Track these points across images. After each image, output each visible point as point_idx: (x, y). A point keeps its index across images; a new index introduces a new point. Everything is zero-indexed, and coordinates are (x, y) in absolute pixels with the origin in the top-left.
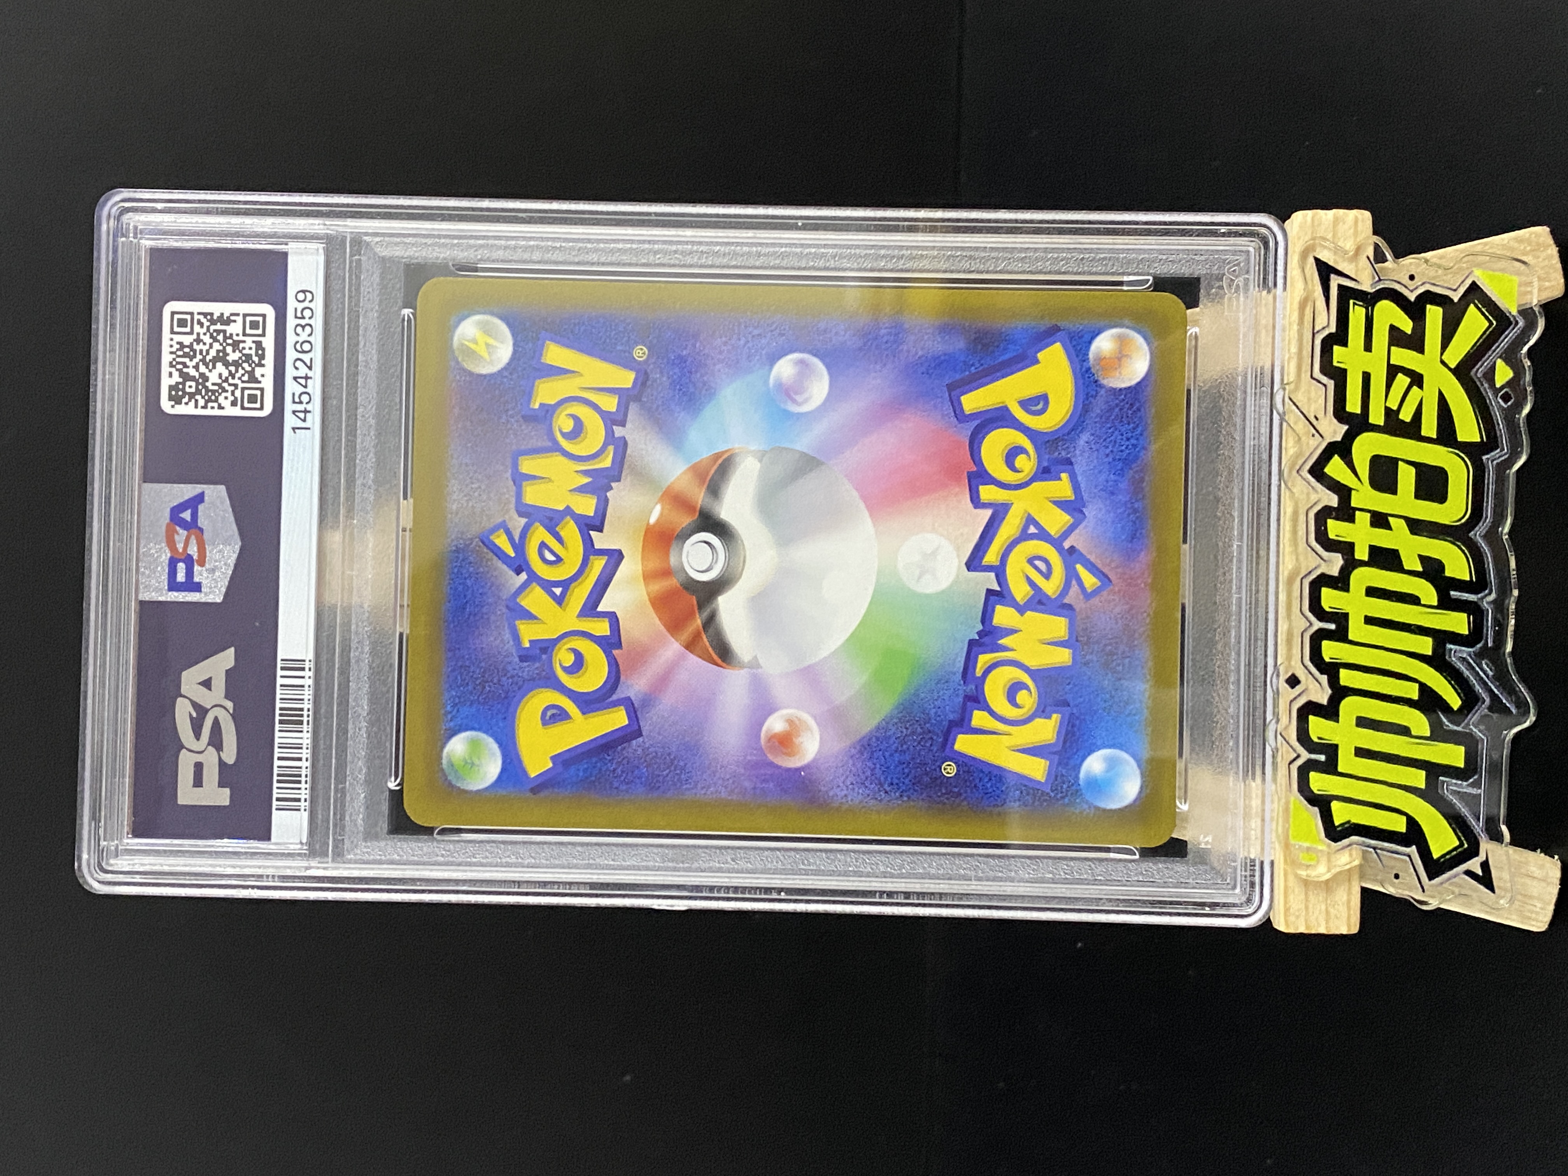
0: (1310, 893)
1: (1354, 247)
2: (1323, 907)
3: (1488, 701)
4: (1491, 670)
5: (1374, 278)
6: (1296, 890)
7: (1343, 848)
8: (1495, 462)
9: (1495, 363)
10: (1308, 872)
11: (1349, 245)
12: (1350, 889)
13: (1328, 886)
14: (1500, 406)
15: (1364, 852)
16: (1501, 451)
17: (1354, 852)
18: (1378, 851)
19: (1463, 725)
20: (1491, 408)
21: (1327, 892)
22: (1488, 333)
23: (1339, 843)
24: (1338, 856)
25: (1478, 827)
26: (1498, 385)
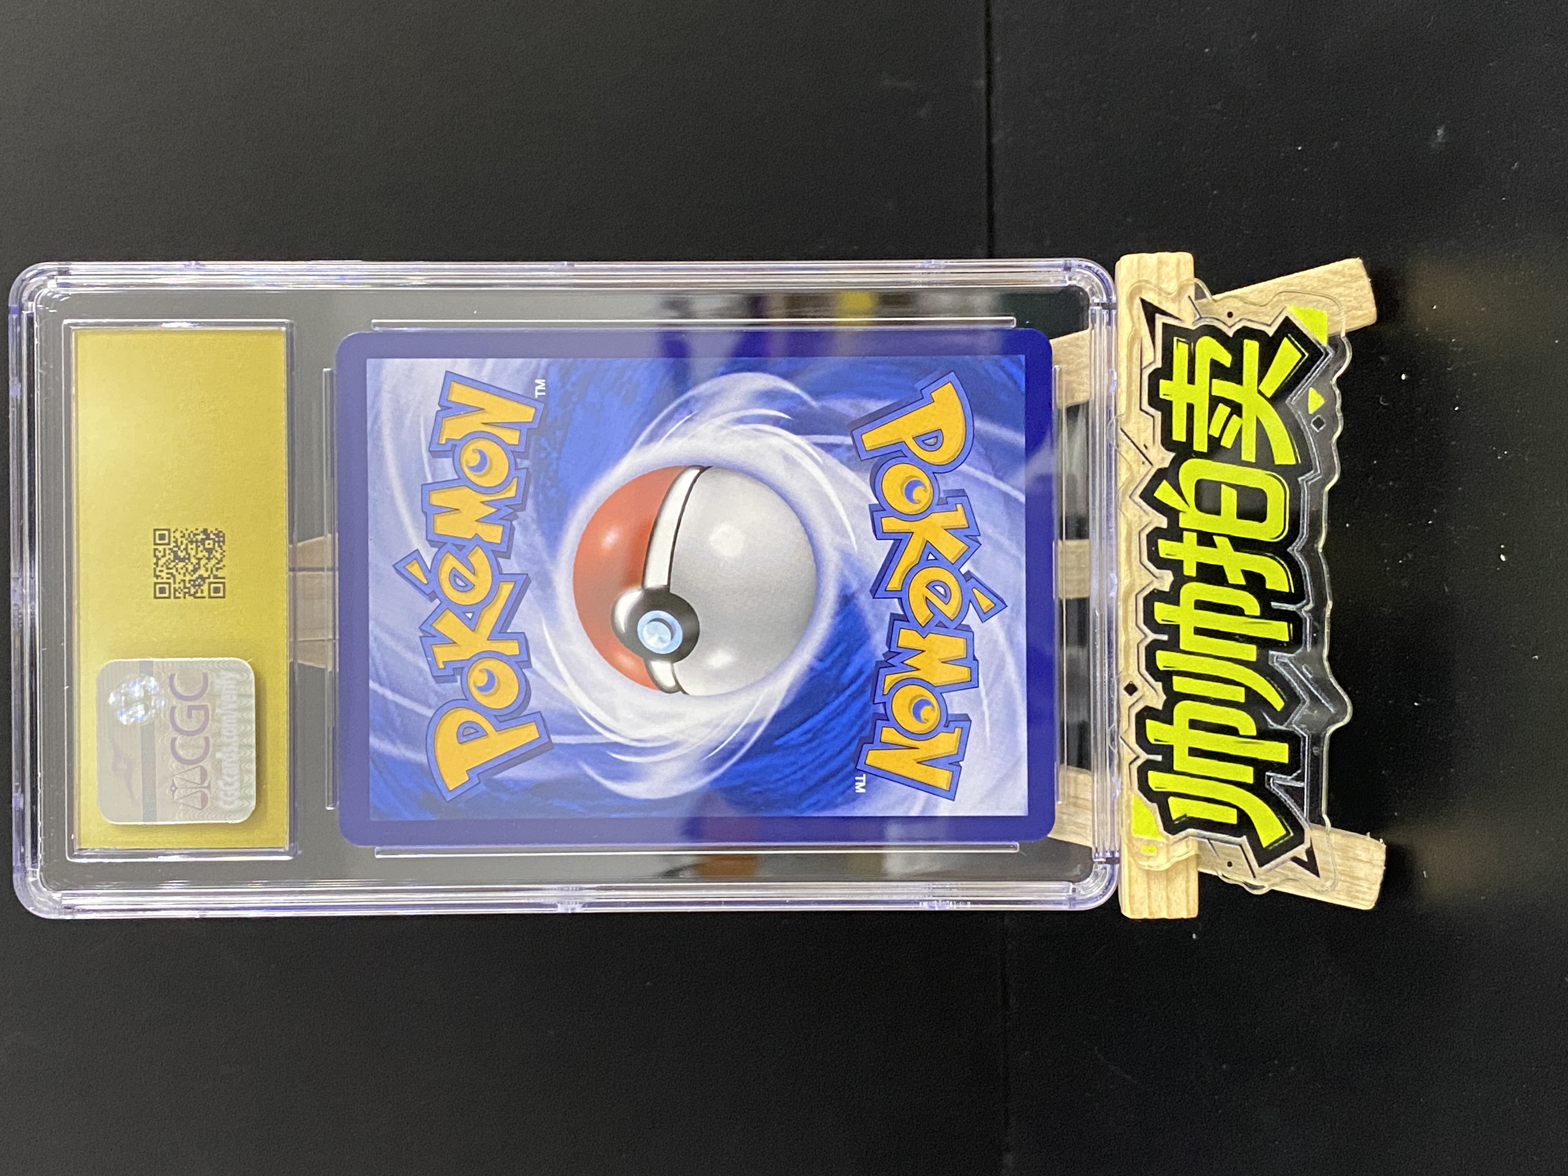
0: (1152, 882)
1: (1176, 288)
2: (1164, 895)
3: (1308, 701)
4: (1310, 673)
5: (1195, 316)
6: (1139, 880)
7: (1180, 840)
8: (1310, 483)
9: (1308, 392)
10: (1151, 863)
11: (1172, 287)
12: (1188, 877)
13: (1168, 875)
14: (1313, 430)
15: (1200, 843)
16: (1314, 473)
17: (1190, 843)
18: (1212, 841)
19: (1286, 724)
20: (1305, 433)
21: (1168, 880)
22: (1300, 364)
23: (1176, 836)
24: (1175, 846)
25: (1302, 817)
26: (1311, 412)
